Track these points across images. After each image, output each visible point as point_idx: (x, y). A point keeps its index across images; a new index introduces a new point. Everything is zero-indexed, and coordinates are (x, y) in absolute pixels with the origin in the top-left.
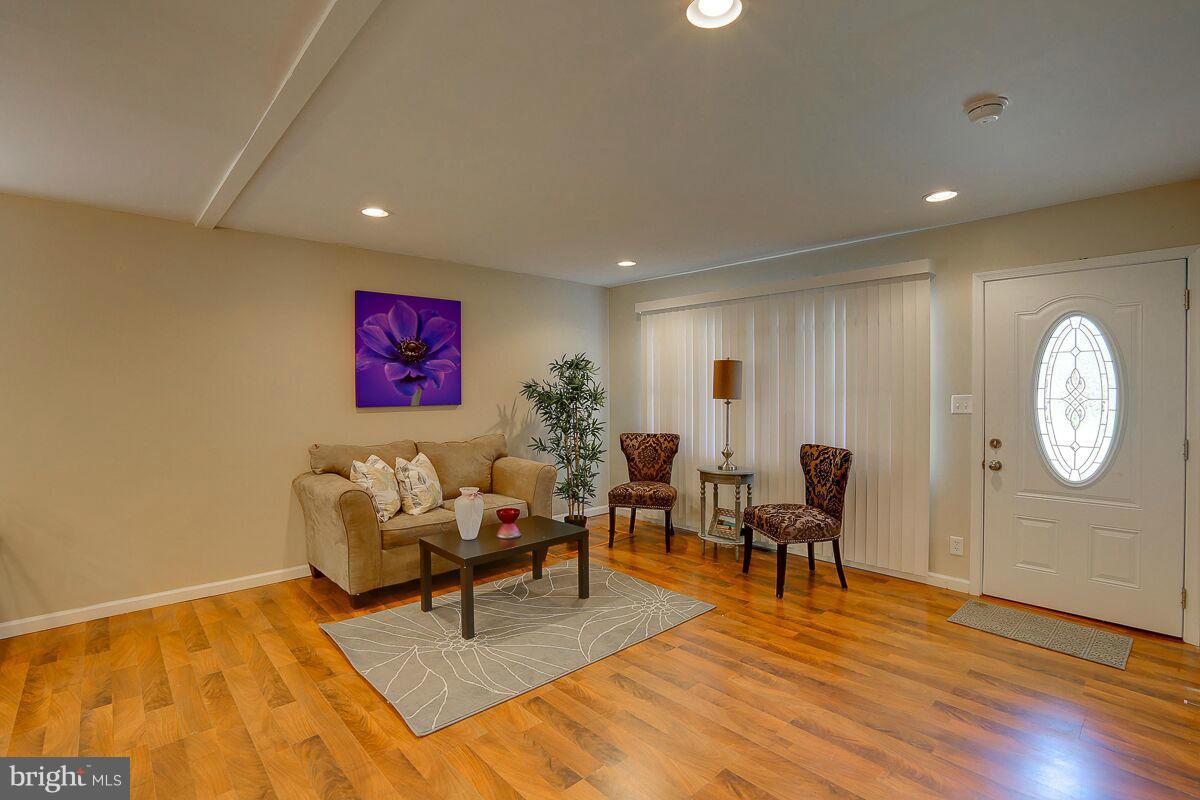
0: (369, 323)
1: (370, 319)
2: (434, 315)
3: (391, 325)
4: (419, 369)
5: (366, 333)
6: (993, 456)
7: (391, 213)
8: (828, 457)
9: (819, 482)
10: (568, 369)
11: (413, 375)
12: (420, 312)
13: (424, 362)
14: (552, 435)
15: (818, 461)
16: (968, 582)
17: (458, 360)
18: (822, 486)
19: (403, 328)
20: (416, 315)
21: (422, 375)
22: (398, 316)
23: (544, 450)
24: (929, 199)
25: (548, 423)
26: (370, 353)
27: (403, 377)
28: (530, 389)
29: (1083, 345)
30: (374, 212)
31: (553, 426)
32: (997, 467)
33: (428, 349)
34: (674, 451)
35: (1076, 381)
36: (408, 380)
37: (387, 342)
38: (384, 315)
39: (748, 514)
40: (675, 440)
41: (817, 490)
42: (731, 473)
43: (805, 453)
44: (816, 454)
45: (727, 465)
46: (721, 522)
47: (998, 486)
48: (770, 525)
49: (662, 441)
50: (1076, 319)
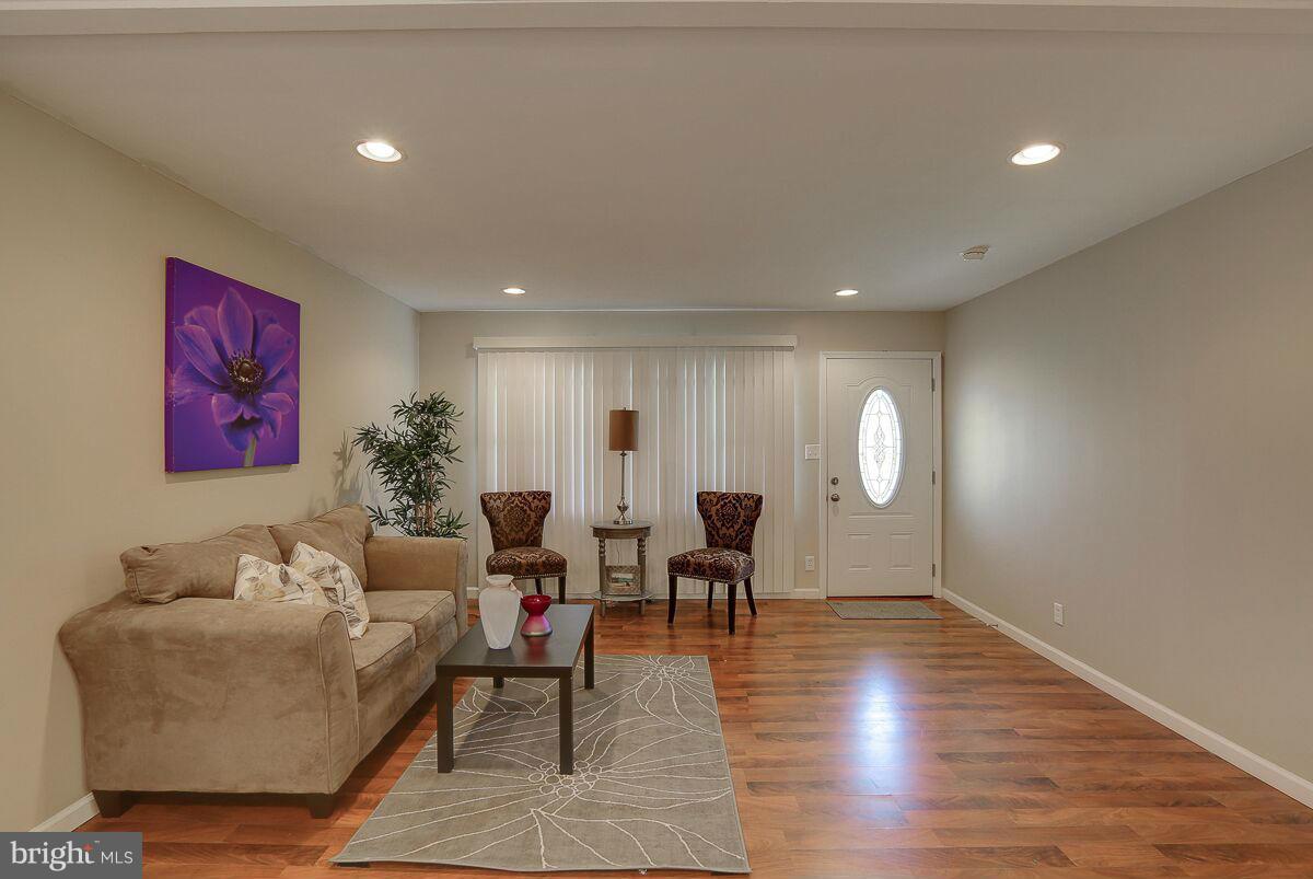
0: (194, 322)
1: (193, 313)
2: (272, 321)
3: (221, 330)
4: (254, 405)
5: (186, 337)
6: (833, 490)
7: (405, 157)
8: (730, 502)
9: (723, 525)
10: (419, 412)
11: (247, 417)
12: (257, 312)
13: (260, 395)
14: (395, 504)
15: (719, 506)
16: (816, 589)
17: (295, 395)
18: (728, 529)
19: (236, 338)
20: (250, 315)
21: (257, 416)
22: (230, 313)
23: (385, 524)
24: (838, 294)
25: (392, 486)
26: (193, 375)
27: (235, 417)
28: (369, 437)
29: (884, 410)
30: (380, 150)
31: (396, 490)
32: (835, 500)
33: (265, 375)
34: (546, 510)
35: (880, 435)
36: (241, 424)
37: (214, 357)
38: (212, 309)
39: (678, 563)
40: (545, 497)
41: (721, 533)
42: (631, 526)
43: (704, 501)
44: (715, 500)
45: (623, 519)
46: (616, 580)
47: (836, 512)
48: (717, 570)
49: (530, 499)
50: (879, 392)
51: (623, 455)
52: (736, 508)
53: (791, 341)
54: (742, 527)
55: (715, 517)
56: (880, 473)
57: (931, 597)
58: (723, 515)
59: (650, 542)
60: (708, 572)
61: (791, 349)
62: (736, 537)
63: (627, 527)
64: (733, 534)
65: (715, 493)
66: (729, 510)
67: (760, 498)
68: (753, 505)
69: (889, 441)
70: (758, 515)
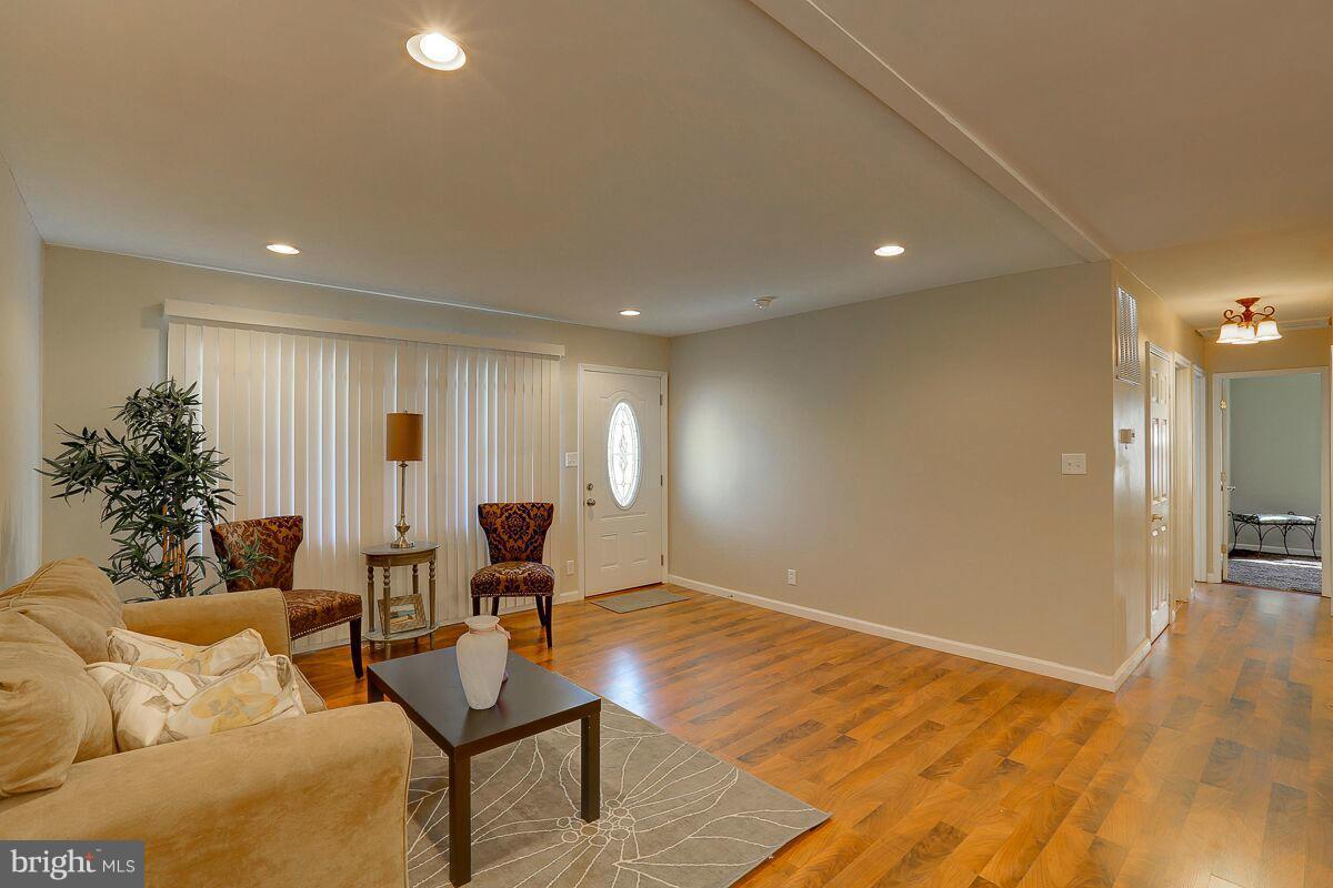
6: (589, 496)
8: (515, 512)
9: (510, 537)
15: (503, 519)
16: (576, 592)
18: (516, 541)
24: (622, 314)
29: (626, 421)
32: (591, 505)
34: (298, 539)
35: (623, 443)
39: (483, 583)
40: (296, 523)
41: (508, 546)
42: (415, 550)
43: (485, 514)
44: (499, 512)
45: (404, 541)
46: (395, 615)
47: (591, 516)
48: (533, 583)
49: (274, 528)
50: (623, 404)
51: (403, 466)
52: (524, 519)
53: (560, 351)
54: (532, 537)
55: (500, 530)
56: (623, 479)
57: (661, 583)
58: (509, 527)
59: (439, 564)
60: (523, 587)
61: (556, 358)
62: (527, 547)
63: (409, 551)
64: (523, 546)
65: (497, 505)
66: (515, 521)
67: (552, 507)
68: (546, 514)
69: (630, 450)
70: (550, 524)
